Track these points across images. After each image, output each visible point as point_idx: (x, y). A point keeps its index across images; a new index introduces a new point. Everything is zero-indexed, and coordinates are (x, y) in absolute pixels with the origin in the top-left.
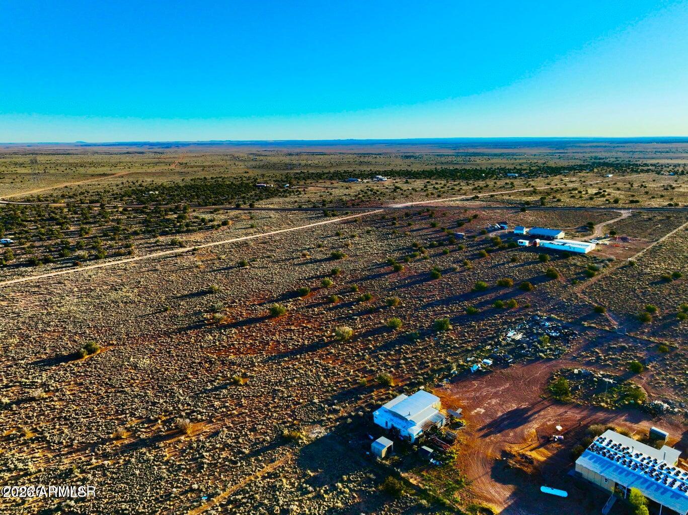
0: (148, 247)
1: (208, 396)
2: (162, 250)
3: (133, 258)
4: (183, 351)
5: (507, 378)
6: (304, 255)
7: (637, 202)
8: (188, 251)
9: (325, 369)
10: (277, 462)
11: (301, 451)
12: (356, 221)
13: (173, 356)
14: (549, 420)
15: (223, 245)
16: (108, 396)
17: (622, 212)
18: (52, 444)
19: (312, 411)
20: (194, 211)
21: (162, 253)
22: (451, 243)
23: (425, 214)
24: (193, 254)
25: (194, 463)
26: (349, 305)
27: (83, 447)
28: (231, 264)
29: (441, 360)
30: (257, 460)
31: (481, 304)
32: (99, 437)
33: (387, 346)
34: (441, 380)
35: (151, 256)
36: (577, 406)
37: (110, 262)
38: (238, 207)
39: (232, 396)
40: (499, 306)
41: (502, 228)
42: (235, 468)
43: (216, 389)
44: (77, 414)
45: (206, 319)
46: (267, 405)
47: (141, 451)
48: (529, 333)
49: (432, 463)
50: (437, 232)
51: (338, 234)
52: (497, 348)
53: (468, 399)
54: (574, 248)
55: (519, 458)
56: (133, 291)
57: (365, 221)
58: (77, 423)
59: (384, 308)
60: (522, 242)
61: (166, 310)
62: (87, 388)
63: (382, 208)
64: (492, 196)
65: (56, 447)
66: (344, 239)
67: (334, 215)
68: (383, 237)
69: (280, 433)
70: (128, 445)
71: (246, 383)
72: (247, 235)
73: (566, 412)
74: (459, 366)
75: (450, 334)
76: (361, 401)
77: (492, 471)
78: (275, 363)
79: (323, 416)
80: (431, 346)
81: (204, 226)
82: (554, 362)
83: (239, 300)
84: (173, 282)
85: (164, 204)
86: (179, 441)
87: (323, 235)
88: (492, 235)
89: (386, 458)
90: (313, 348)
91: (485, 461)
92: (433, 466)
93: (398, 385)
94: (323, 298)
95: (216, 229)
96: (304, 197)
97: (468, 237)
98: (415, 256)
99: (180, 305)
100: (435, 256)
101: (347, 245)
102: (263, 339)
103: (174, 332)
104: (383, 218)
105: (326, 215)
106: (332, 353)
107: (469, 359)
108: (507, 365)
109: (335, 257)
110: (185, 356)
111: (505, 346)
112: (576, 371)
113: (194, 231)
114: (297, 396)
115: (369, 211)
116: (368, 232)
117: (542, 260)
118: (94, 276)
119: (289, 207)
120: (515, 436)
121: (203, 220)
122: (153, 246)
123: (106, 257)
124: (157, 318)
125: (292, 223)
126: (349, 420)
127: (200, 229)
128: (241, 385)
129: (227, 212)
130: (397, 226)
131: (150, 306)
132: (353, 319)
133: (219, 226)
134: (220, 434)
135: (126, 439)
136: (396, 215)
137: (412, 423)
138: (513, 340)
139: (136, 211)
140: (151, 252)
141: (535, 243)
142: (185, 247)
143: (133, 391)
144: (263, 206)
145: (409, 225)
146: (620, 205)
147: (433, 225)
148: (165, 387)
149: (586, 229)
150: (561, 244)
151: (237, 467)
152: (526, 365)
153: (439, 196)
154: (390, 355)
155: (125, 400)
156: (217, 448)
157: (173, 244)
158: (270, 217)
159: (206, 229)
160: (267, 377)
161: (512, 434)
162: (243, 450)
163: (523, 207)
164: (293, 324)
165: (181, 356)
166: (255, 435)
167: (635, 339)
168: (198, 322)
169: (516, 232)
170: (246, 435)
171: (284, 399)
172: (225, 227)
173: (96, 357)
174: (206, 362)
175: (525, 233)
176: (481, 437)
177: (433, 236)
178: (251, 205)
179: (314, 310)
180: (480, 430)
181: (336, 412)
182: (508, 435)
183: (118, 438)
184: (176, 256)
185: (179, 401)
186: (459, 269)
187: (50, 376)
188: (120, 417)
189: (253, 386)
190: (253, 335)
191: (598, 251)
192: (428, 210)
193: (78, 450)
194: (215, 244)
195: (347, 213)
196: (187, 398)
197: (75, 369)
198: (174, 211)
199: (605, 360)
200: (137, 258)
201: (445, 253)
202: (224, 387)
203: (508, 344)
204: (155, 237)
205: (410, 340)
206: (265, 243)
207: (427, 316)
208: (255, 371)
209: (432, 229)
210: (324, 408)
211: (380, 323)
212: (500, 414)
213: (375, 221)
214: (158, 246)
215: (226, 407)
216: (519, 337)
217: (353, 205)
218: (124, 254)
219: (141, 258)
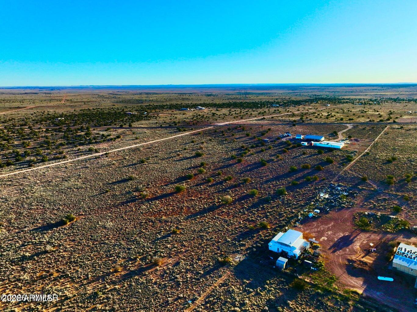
0: (75, 153)
1: (161, 242)
2: (85, 155)
3: (68, 160)
4: (131, 216)
5: (331, 219)
6: (178, 155)
7: (352, 119)
8: (102, 155)
9: (226, 221)
10: (223, 277)
11: (234, 269)
12: (200, 134)
13: (125, 219)
14: (364, 241)
15: (124, 150)
16: (96, 247)
17: (348, 125)
18: (74, 279)
19: (229, 246)
20: (94, 130)
21: (85, 157)
22: (263, 145)
23: (239, 128)
24: (107, 156)
25: (173, 282)
26: (221, 183)
27: (96, 279)
28: (134, 162)
29: (289, 212)
30: (210, 276)
31: (297, 179)
32: (104, 272)
33: (255, 206)
34: (295, 223)
35: (79, 158)
36: (375, 232)
37: (53, 163)
38: (121, 127)
39: (176, 241)
40: (308, 180)
41: (288, 136)
42: (199, 282)
43: (163, 237)
44: (81, 259)
45: (136, 196)
46: (200, 244)
47: (135, 278)
48: (331, 194)
49: (312, 269)
50: (251, 139)
51: (193, 142)
52: (318, 203)
53: (315, 232)
54: (334, 146)
55: (358, 262)
56: (78, 181)
57: (205, 133)
58: (84, 264)
59: (242, 183)
60: (304, 144)
61: (107, 192)
62: (79, 242)
63: (211, 126)
64: (272, 117)
65: (78, 280)
66: (198, 144)
67: (185, 131)
68: (221, 143)
69: (216, 260)
70: (125, 275)
71: (181, 233)
72: (135, 143)
73: (371, 236)
74: (301, 214)
75: (288, 196)
76: (256, 238)
77: (347, 270)
78: (193, 220)
79: (238, 248)
80: (280, 204)
81: (105, 139)
82: (352, 209)
83: (152, 184)
84: (102, 174)
85: (72, 126)
86: (157, 270)
87: (183, 142)
88: (284, 140)
89: (286, 268)
90: (212, 209)
91: (341, 266)
92: (313, 272)
93: (272, 227)
94: (203, 180)
95: (114, 141)
96: (161, 120)
97: (270, 141)
98: (245, 153)
99: (114, 188)
100: (257, 152)
101: (202, 148)
102: (178, 206)
103: (119, 205)
104: (216, 131)
105: (180, 131)
106: (224, 211)
107: (305, 210)
108: (327, 213)
109: (198, 155)
110: (134, 219)
111: (321, 202)
112: (366, 213)
113: (100, 142)
114: (215, 238)
115: (205, 128)
116: (210, 140)
117: (320, 153)
118: (46, 173)
119: (154, 126)
120: (350, 251)
121: (103, 135)
122: (78, 153)
123: (49, 160)
124: (103, 197)
125: (160, 136)
126: (255, 249)
127: (104, 141)
128: (178, 234)
129: (116, 130)
130: (226, 136)
131: (95, 190)
132: (227, 191)
133: (115, 139)
134: (180, 264)
135: (121, 271)
136: (222, 130)
137: (294, 248)
138: (325, 198)
139: (55, 130)
140: (78, 156)
141: (311, 144)
142: (99, 152)
143: (111, 242)
144: (137, 126)
145: (233, 135)
146: (344, 121)
147: (248, 135)
148: (131, 238)
149: (334, 135)
150: (326, 144)
151: (201, 282)
152: (337, 212)
153: (242, 118)
154: (259, 210)
155: (109, 248)
156: (183, 272)
157: (90, 151)
158: (145, 133)
159: (107, 141)
160: (192, 228)
161: (348, 250)
162: (200, 272)
163: (294, 124)
164: (192, 196)
165: (131, 219)
166: (202, 262)
167: (389, 195)
168: (130, 198)
169: (297, 138)
170: (197, 263)
171: (209, 240)
172: (119, 139)
173: (75, 223)
174: (149, 222)
175: (302, 138)
176: (332, 252)
177: (250, 141)
178: (130, 126)
179: (201, 187)
180: (330, 249)
181: (244, 245)
182: (346, 251)
183: (116, 271)
184: (96, 158)
185: (144, 246)
186: (275, 160)
187: (50, 237)
188: (110, 259)
189: (186, 234)
190: (171, 204)
191: (346, 147)
192: (240, 126)
193: (93, 281)
194: (118, 150)
195: (192, 129)
196: (148, 244)
197: (65, 231)
198: (82, 129)
199: (379, 207)
200: (70, 161)
201: (262, 151)
202: (169, 235)
203: (323, 201)
204: (76, 146)
205: (266, 201)
206: (149, 148)
207: (270, 187)
208: (183, 225)
209: (247, 137)
210: (236, 243)
211: (245, 193)
212: (336, 240)
213: (211, 133)
214: (81, 152)
215: (175, 247)
216: (327, 196)
217: (194, 124)
218: (60, 158)
219: (72, 160)
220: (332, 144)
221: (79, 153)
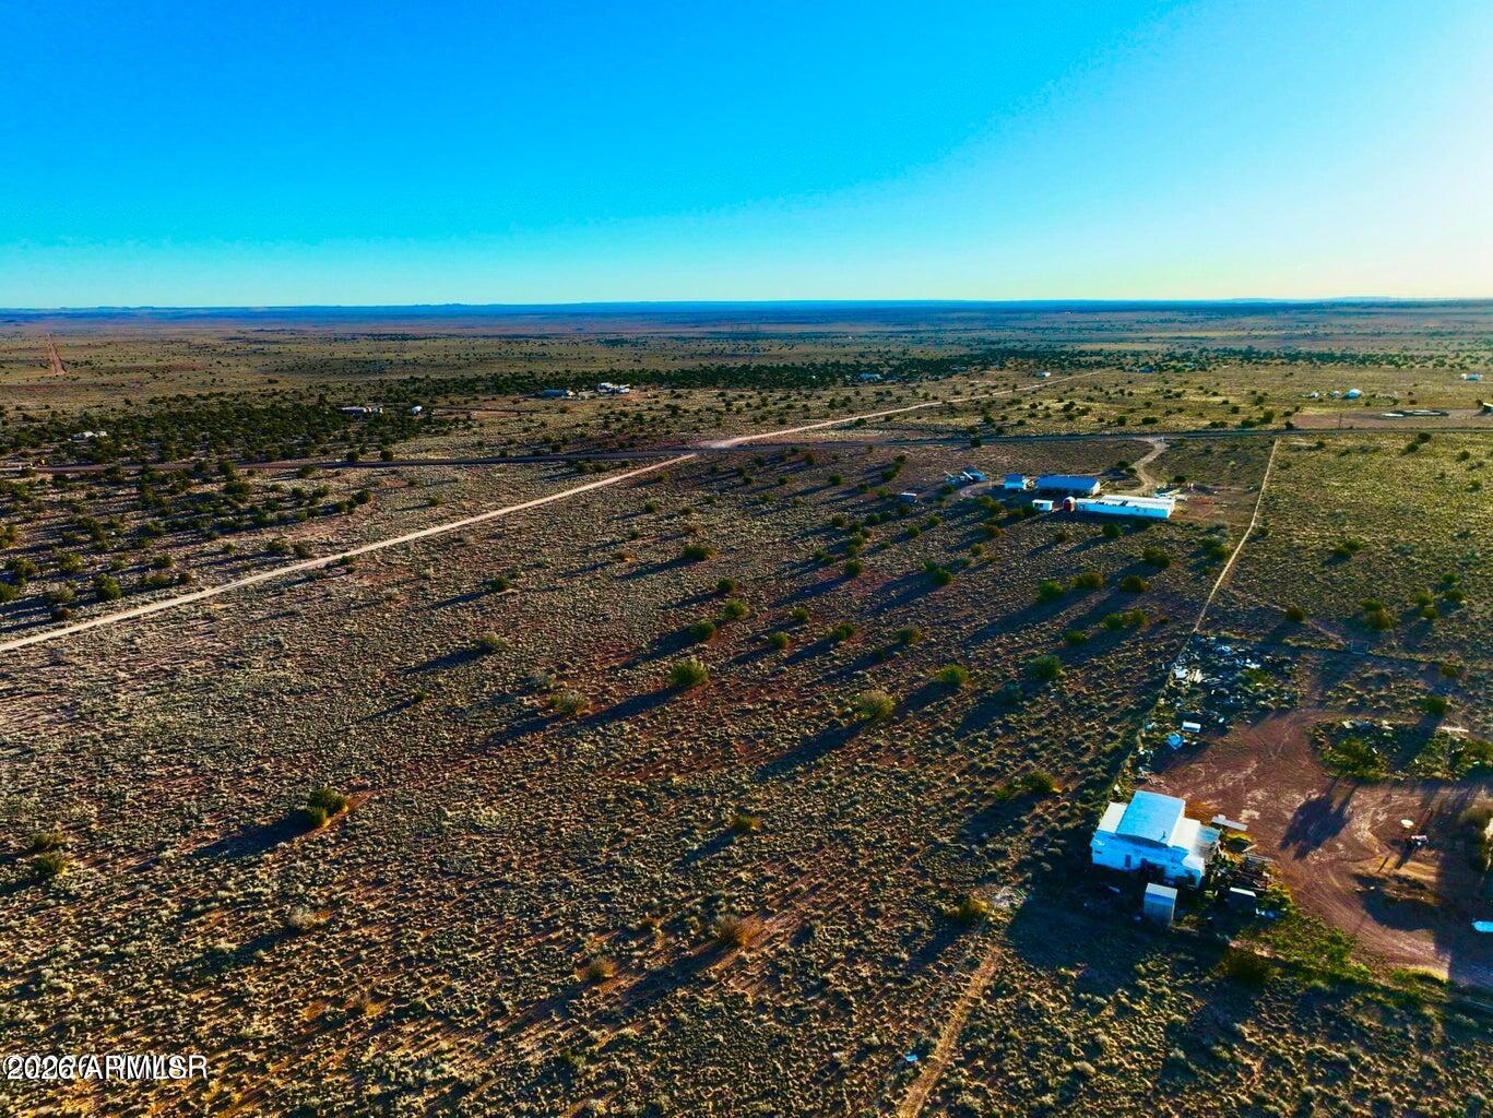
0: (216, 563)
1: (709, 864)
2: (259, 567)
3: (201, 590)
4: (553, 780)
5: (1243, 752)
6: (621, 558)
7: (1154, 421)
8: (328, 567)
9: (900, 778)
10: (983, 966)
11: (1008, 934)
12: (660, 479)
13: (538, 793)
14: (1376, 813)
15: (405, 546)
16: (477, 899)
17: (1150, 440)
18: (453, 1018)
19: (955, 860)
20: (251, 474)
21: (266, 576)
22: (903, 514)
23: (793, 459)
24: (350, 571)
25: (821, 998)
26: (822, 648)
27: (537, 1013)
28: (466, 587)
29: (1099, 734)
30: (939, 967)
31: (1080, 623)
32: (553, 987)
33: (976, 720)
34: (1134, 769)
35: (243, 582)
36: (1397, 784)
37: (145, 603)
38: (351, 461)
39: (760, 856)
40: (1115, 625)
41: (976, 480)
42: (913, 990)
43: (710, 848)
44: (442, 947)
45: (534, 711)
46: (852, 862)
47: (679, 995)
48: (1207, 669)
49: (1260, 915)
50: (852, 493)
51: (649, 510)
52: (1179, 701)
53: (1211, 796)
54: (1145, 510)
55: (1395, 883)
56: (284, 667)
57: (682, 478)
58: (461, 964)
59: (894, 647)
60: (1042, 505)
61: (419, 699)
62: (403, 888)
63: (687, 451)
64: (888, 418)
65: (468, 1021)
66: (671, 517)
67: (600, 470)
68: (752, 509)
69: (932, 910)
70: (635, 989)
71: (764, 827)
72: (439, 521)
73: (1389, 796)
74: (1144, 741)
75: (1071, 682)
76: (1029, 828)
77: (1369, 911)
78: (784, 780)
79: (986, 867)
80: (1056, 710)
81: (309, 507)
82: (1293, 715)
83: (573, 662)
84: (363, 637)
85: (154, 462)
86: (741, 962)
87: (615, 512)
88: (965, 493)
89: (1178, 920)
90: (833, 739)
91: (1345, 900)
92: (1265, 923)
93: (1067, 790)
94: (753, 640)
95: (351, 513)
96: (491, 433)
97: (924, 500)
98: (858, 543)
99: (439, 685)
100: (897, 539)
101: (694, 530)
102: (707, 735)
103: (487, 743)
104: (714, 470)
105: (581, 471)
106: (879, 746)
107: (1150, 726)
108: (1222, 730)
109: (693, 557)
110: (568, 790)
111: (1187, 696)
112: (1347, 724)
113: (298, 519)
114: (893, 837)
115: (667, 459)
116: (709, 501)
117: (1110, 535)
118: (138, 641)
119: (475, 455)
120: (1348, 847)
121: (297, 493)
122: (227, 561)
123: (127, 592)
124: (412, 719)
125: (516, 492)
126: (1047, 866)
127: (312, 514)
128: (756, 833)
129: (337, 474)
130: (759, 485)
131: (366, 695)
132: (857, 676)
133: (351, 505)
134: (816, 932)
135: (616, 977)
136: (734, 464)
138: (1193, 683)
139: (95, 479)
140: (236, 573)
141: (1068, 505)
142: (312, 557)
143: (523, 879)
144: (412, 457)
145: (782, 482)
146: (1129, 427)
147: (835, 481)
148: (593, 860)
149: (1121, 475)
150: (1118, 503)
151: (916, 988)
152: (1253, 725)
153: (782, 422)
154: (997, 735)
155: (527, 899)
156: (837, 961)
157: (275, 554)
158: (456, 480)
159: (323, 514)
160: (796, 809)
161: (1340, 846)
162: (897, 954)
163: (972, 439)
164: (740, 699)
165: (560, 792)
166: (886, 923)
167: (1391, 662)
168: (520, 718)
169: (1008, 485)
170: (872, 927)
171: (874, 848)
172: (366, 507)
173: (353, 820)
174: (632, 797)
175: (1025, 487)
176: (1296, 857)
177: (852, 501)
178: (386, 456)
179: (758, 668)
180: (1284, 846)
181: (1003, 855)
182: (1332, 849)
183: (596, 978)
184: (310, 579)
185: (655, 883)
186: (973, 563)
187: (280, 877)
188: (553, 936)
189: (785, 831)
190: (678, 731)
191: (1184, 513)
192: (794, 452)
193: (529, 1021)
194: (381, 545)
195: (624, 465)
196: (668, 874)
197: (329, 850)
198: (199, 471)
199: (1376, 701)
200: (208, 592)
201: (911, 535)
202: (725, 839)
203: (1192, 693)
204: (210, 538)
205: (1007, 702)
206: (499, 536)
207: (996, 655)
208: (759, 801)
209: (835, 490)
210: (972, 851)
211: (920, 679)
212: (1289, 816)
213: (699, 477)
214: (238, 558)
215: (768, 879)
216: (1198, 677)
217: (622, 446)
218: (168, 585)
219: (218, 590)
220: (1139, 505)
221: (233, 564)
